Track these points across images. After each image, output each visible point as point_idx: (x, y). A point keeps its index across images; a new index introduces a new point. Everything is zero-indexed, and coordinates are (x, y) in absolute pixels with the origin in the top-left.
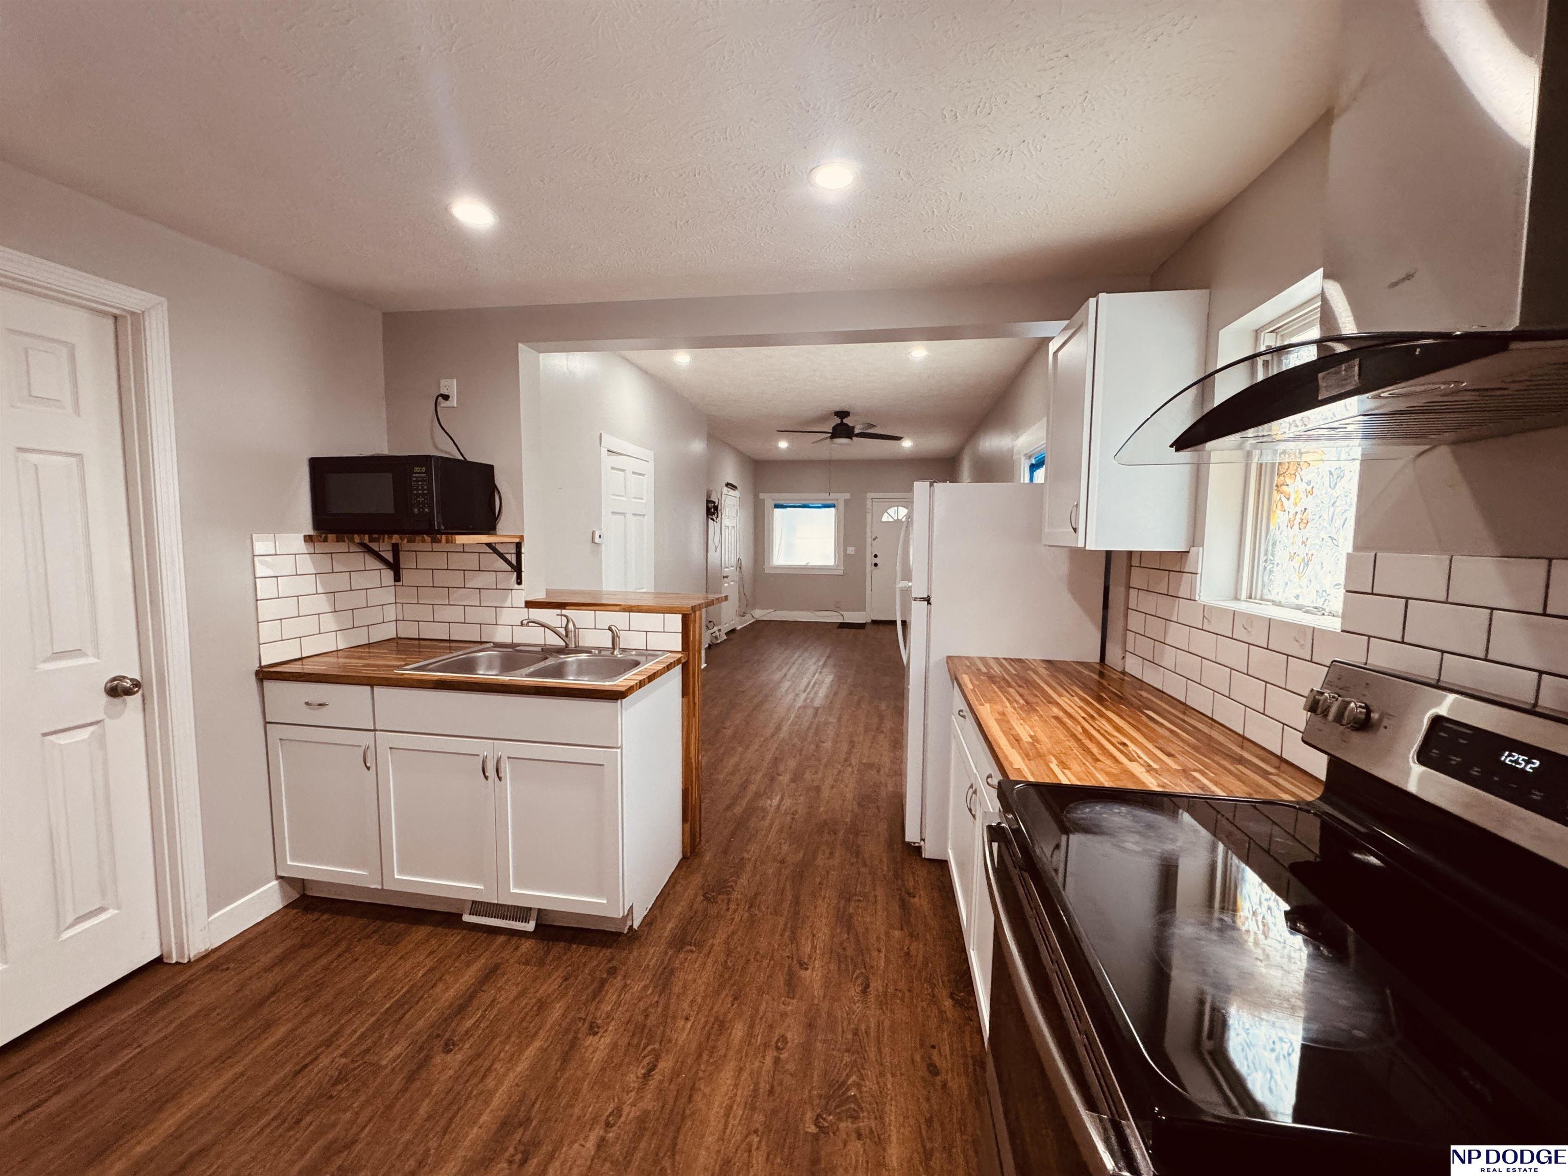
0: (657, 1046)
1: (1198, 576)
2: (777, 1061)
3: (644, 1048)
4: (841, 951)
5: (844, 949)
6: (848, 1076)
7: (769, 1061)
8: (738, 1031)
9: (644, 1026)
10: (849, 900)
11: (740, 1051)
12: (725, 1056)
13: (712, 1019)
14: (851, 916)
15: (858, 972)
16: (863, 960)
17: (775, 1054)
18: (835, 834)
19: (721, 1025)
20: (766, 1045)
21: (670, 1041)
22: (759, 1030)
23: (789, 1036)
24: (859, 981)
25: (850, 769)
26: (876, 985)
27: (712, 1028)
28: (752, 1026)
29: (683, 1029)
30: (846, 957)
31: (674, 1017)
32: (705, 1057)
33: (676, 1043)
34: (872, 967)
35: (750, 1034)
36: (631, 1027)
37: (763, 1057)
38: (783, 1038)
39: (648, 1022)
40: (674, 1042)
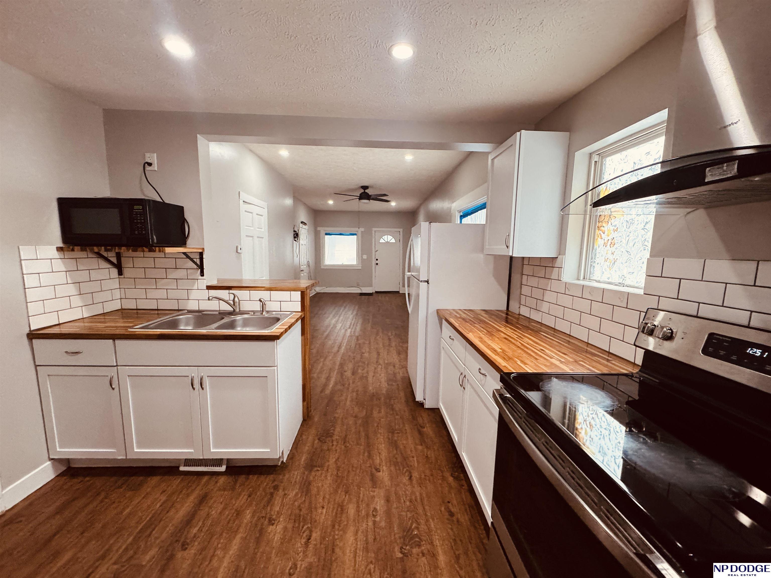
0: (309, 525)
1: (563, 269)
2: (374, 522)
3: (303, 527)
4: (395, 460)
5: (396, 458)
6: (412, 524)
7: (370, 524)
8: (351, 510)
9: (300, 516)
10: (393, 433)
11: (354, 520)
12: (347, 525)
13: (336, 506)
14: (396, 441)
15: (405, 469)
16: (406, 463)
17: (373, 519)
18: (379, 400)
19: (341, 508)
20: (367, 515)
21: (316, 521)
22: (363, 506)
23: (378, 508)
24: (407, 474)
25: (380, 366)
26: (415, 475)
27: (337, 510)
28: (358, 507)
29: (322, 513)
30: (398, 463)
31: (316, 508)
32: (337, 527)
33: (320, 522)
34: (411, 466)
35: (358, 511)
36: (293, 517)
37: (367, 522)
38: (375, 510)
39: (302, 513)
40: (318, 522)
